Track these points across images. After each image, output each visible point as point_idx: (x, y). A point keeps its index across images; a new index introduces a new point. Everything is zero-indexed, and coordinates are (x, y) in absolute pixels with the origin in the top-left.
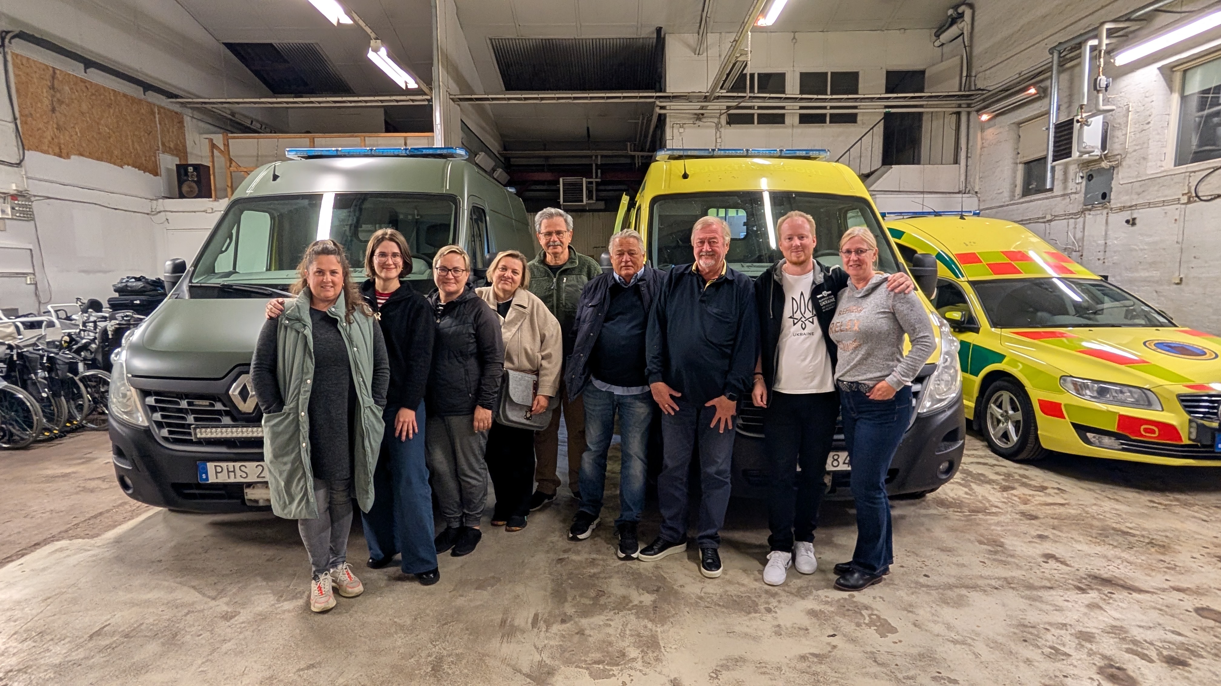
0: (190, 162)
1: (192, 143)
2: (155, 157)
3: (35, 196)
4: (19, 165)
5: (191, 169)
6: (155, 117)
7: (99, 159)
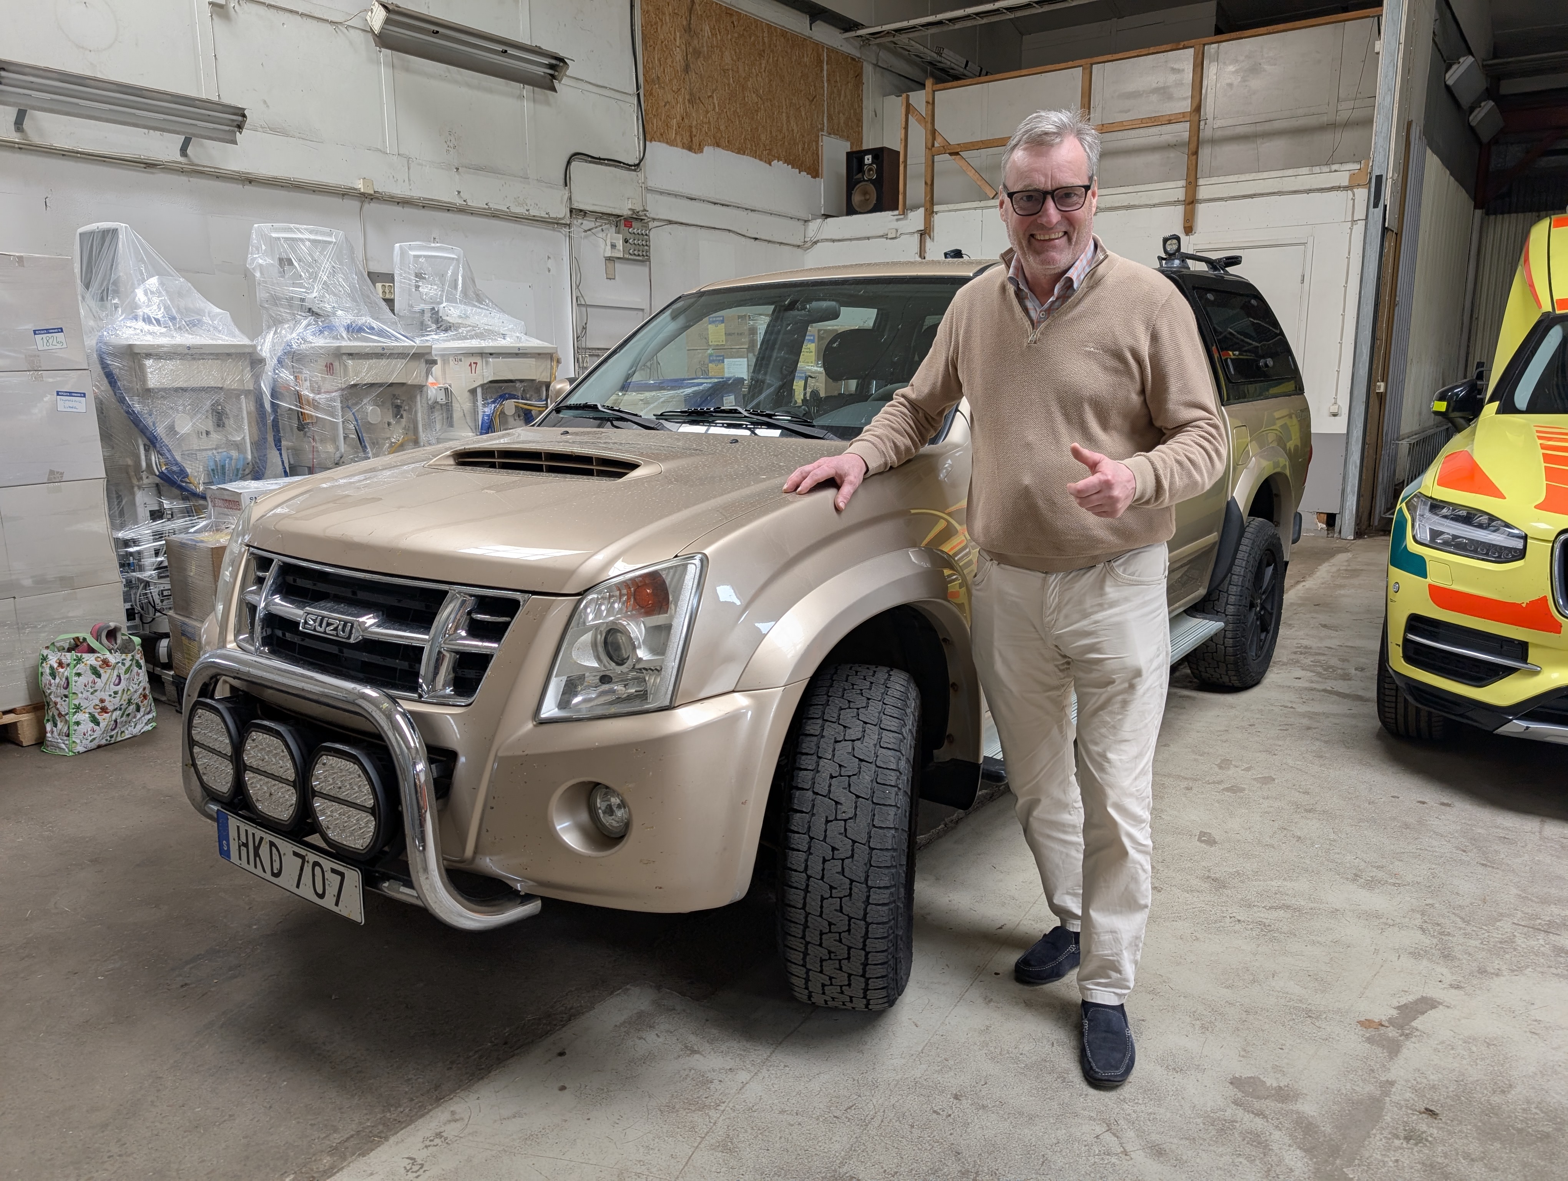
0: (865, 147)
1: (872, 114)
2: (817, 142)
3: (654, 219)
4: (636, 167)
5: (868, 159)
6: (822, 70)
7: (741, 151)
